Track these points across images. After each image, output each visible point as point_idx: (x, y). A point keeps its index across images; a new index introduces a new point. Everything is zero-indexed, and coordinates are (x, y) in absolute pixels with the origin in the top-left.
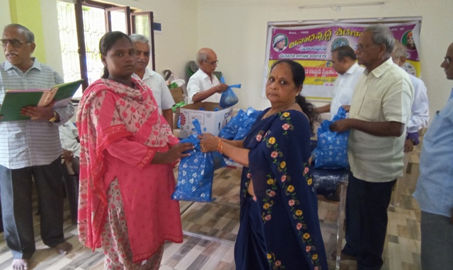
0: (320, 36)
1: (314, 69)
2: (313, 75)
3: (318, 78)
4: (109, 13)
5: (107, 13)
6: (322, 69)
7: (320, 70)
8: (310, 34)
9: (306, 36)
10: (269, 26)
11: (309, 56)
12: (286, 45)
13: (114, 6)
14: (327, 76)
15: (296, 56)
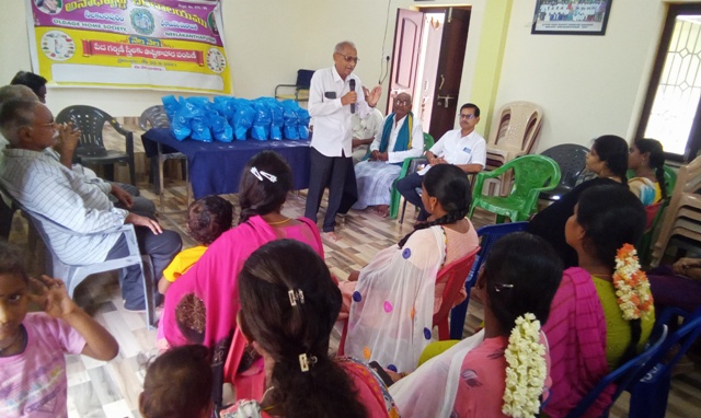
1: (114, 45)
2: (114, 54)
3: (123, 58)
6: (124, 46)
7: (121, 47)
11: (102, 26)
12: (59, 6)
14: (134, 55)
15: (81, 24)
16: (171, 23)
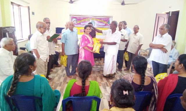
0: (86, 20)
4: (20, 8)
5: (19, 8)
8: (83, 19)
9: (82, 19)
10: (70, 15)
12: (76, 22)
13: (22, 6)
15: (80, 26)
16: (99, 24)
